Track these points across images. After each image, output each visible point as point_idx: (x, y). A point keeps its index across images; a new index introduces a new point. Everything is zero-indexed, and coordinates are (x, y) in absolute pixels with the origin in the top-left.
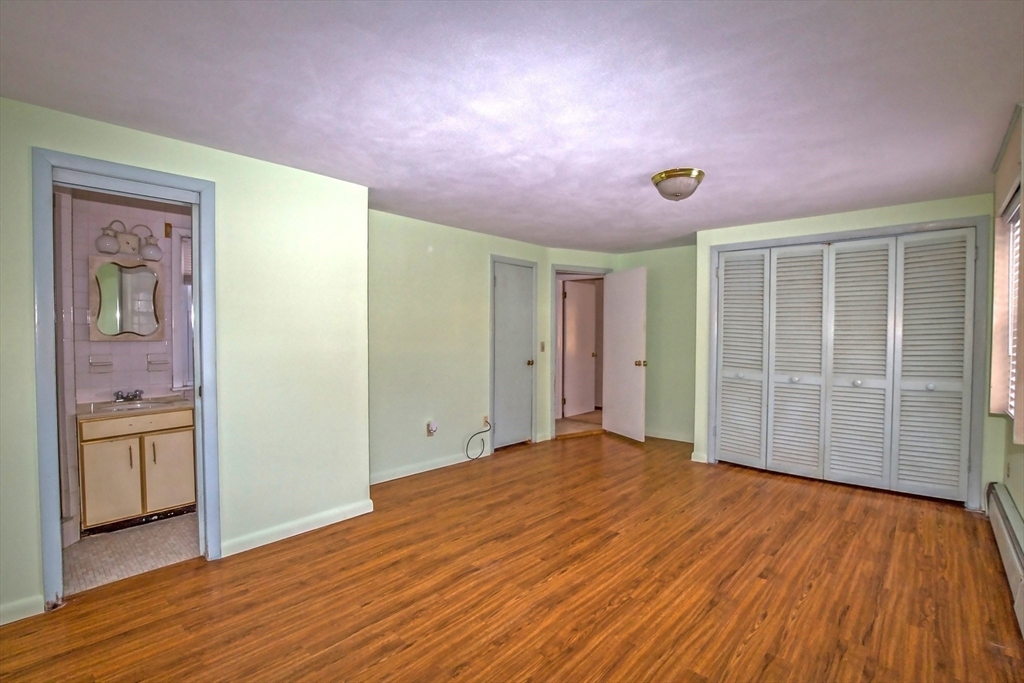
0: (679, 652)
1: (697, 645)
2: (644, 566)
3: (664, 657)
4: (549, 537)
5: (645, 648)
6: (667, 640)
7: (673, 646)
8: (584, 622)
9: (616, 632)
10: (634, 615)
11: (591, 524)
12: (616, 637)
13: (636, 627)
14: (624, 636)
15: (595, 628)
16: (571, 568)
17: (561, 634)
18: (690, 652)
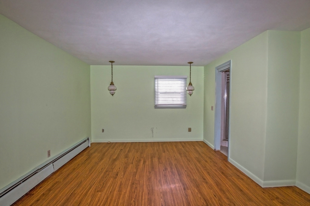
0: (106, 196)
1: (101, 201)
3: (109, 193)
5: (115, 192)
6: (110, 198)
7: (108, 197)
8: (136, 191)
9: (125, 193)
10: (124, 201)
12: (124, 191)
13: (121, 198)
14: (123, 193)
15: (132, 191)
17: (139, 186)
18: (103, 197)
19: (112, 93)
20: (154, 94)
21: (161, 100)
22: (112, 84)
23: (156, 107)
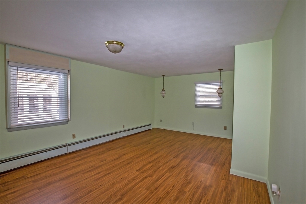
2: (134, 161)
4: (159, 168)
11: (145, 175)
16: (152, 160)
19: (163, 96)
20: (195, 96)
21: (201, 101)
22: (163, 90)
23: (196, 106)
